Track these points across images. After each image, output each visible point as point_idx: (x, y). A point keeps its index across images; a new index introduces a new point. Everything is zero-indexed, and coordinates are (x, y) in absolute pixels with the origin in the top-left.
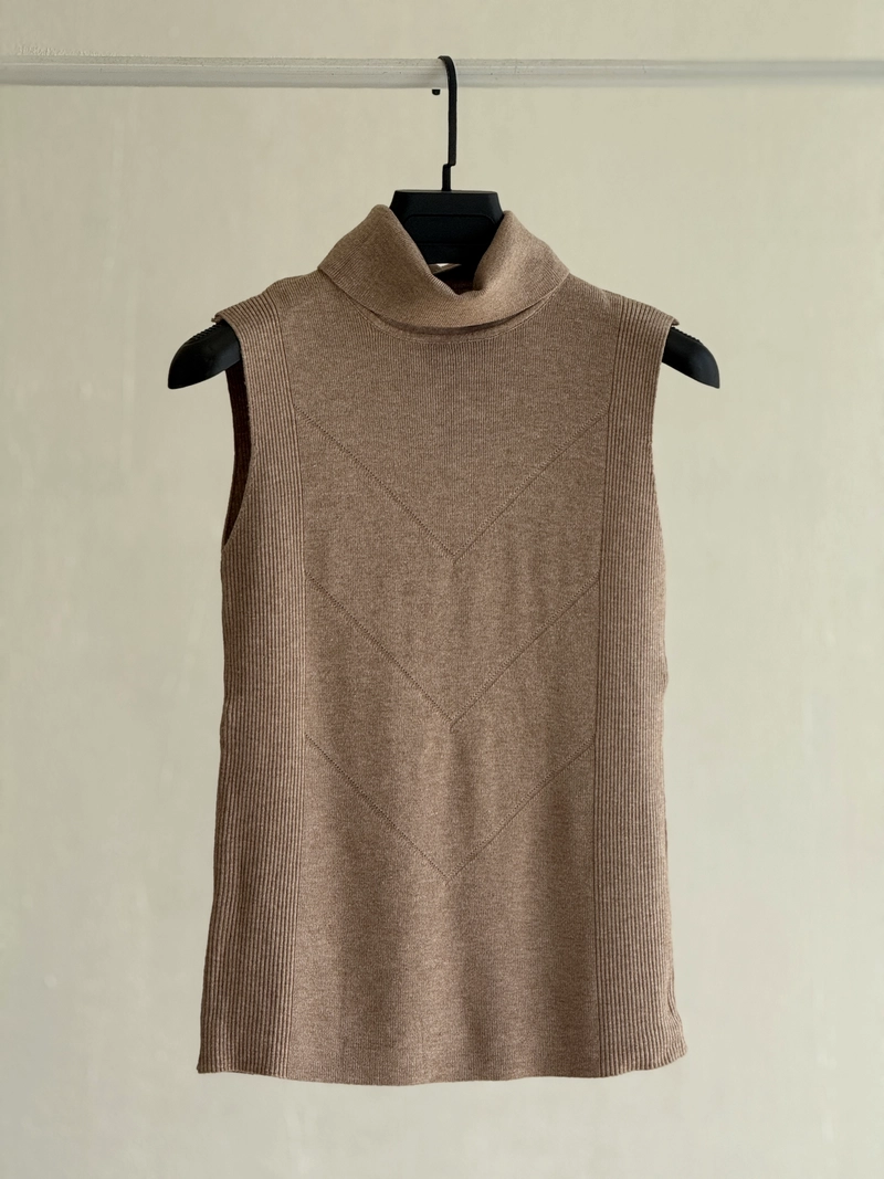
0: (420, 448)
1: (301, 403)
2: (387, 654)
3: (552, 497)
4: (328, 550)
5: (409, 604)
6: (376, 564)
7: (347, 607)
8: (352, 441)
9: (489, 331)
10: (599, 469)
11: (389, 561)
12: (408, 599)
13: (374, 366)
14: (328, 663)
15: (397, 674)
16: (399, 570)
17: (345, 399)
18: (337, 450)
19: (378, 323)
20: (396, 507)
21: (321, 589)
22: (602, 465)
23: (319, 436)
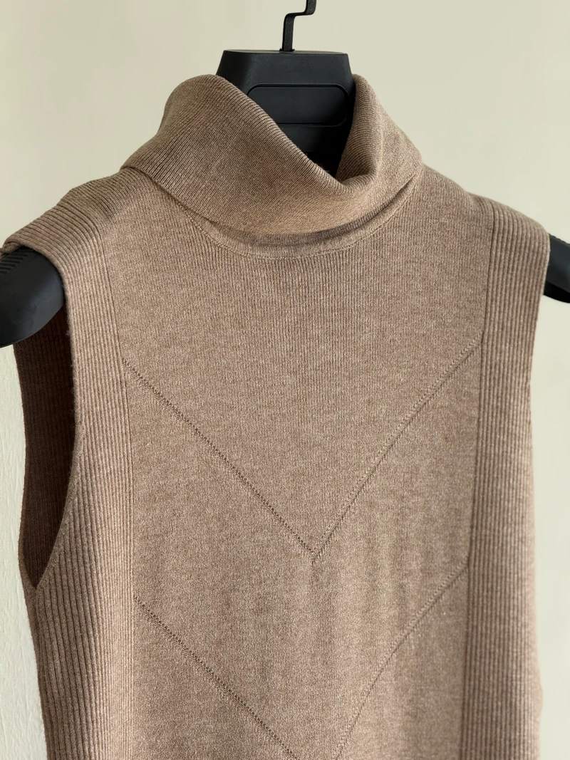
0: (269, 406)
1: (131, 355)
2: (237, 699)
3: (416, 459)
4: (163, 561)
5: (263, 625)
6: (221, 574)
7: (185, 639)
8: (190, 404)
9: (345, 239)
10: (470, 420)
11: (237, 569)
12: (262, 618)
13: (213, 295)
14: (160, 722)
15: (251, 725)
16: (250, 579)
17: (181, 344)
18: (174, 419)
19: (215, 234)
20: (245, 492)
21: (154, 617)
22: (475, 413)
23: (152, 400)
